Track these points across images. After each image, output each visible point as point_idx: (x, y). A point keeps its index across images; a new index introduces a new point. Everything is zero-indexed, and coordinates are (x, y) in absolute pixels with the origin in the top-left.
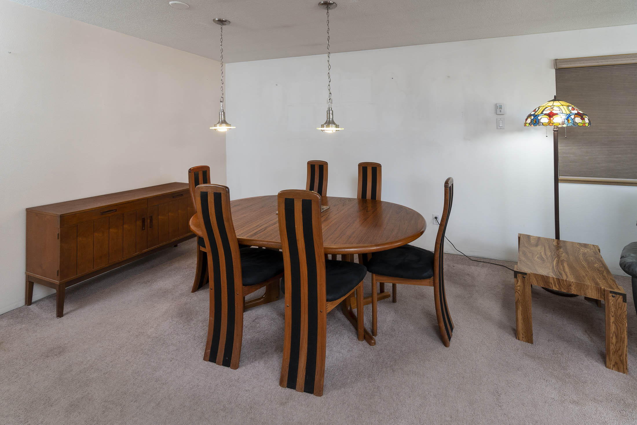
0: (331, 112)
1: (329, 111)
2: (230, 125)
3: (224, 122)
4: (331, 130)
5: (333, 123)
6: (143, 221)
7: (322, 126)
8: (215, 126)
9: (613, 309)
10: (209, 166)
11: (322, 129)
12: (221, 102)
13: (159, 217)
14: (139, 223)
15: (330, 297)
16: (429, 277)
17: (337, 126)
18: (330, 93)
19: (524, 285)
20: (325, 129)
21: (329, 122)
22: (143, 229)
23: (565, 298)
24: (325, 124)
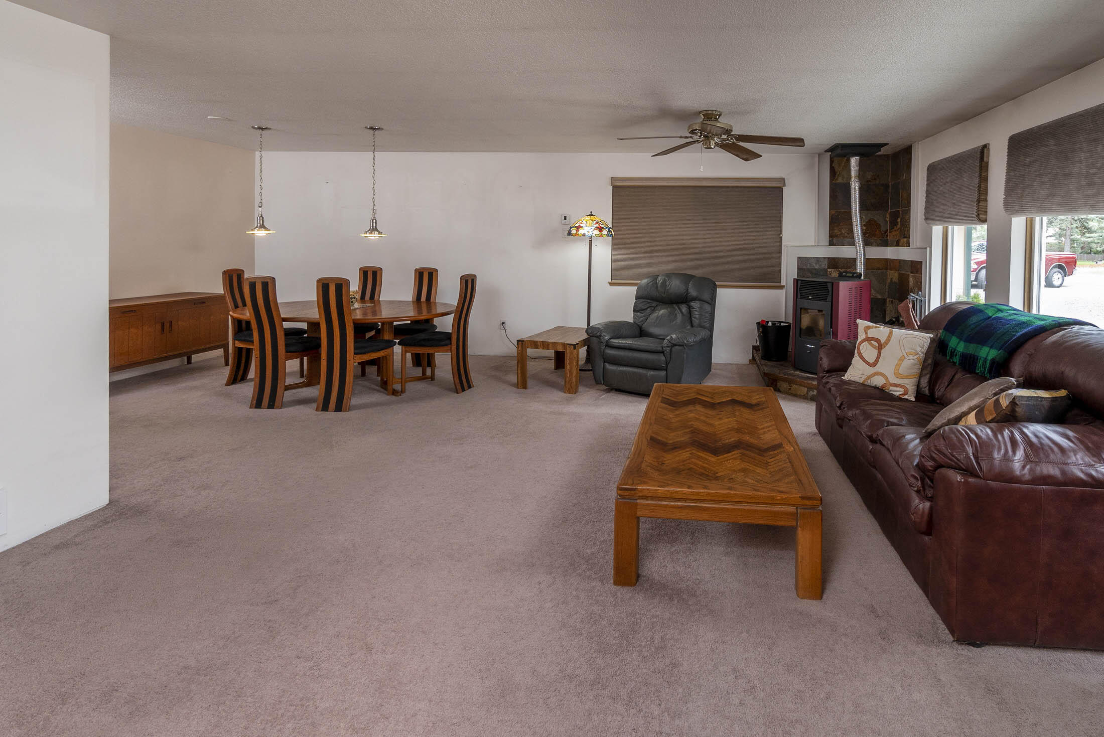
0: (375, 221)
1: (374, 220)
2: (269, 230)
3: (262, 226)
4: (374, 236)
5: (377, 230)
6: (163, 325)
7: (366, 233)
8: (253, 230)
9: (568, 355)
10: (244, 269)
11: (365, 235)
12: (259, 207)
13: (179, 323)
14: (159, 327)
15: (356, 351)
16: (446, 345)
17: (380, 233)
18: (375, 205)
19: (522, 349)
20: (368, 235)
21: (374, 230)
22: (162, 334)
23: (583, 372)
24: (368, 231)
